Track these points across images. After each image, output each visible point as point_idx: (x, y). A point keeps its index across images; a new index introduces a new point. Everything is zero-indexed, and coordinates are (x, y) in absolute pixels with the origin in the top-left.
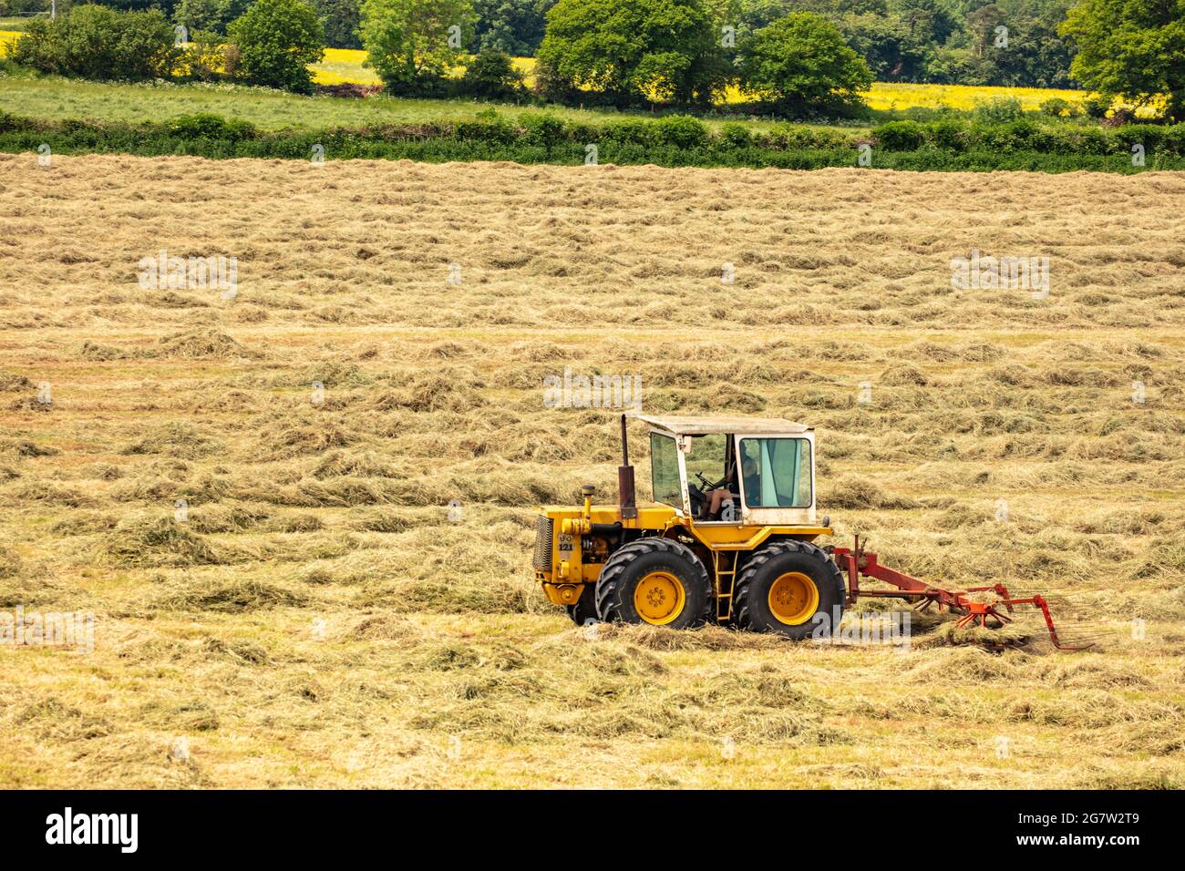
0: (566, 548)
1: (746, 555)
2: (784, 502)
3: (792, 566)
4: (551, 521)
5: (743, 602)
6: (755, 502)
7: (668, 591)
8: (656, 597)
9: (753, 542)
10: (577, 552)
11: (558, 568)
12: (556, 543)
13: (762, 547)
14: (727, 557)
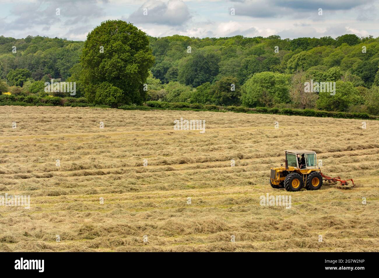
0: (277, 175)
1: (308, 175)
2: (312, 165)
3: (315, 176)
4: (275, 170)
5: (308, 183)
6: (308, 165)
7: (296, 182)
8: (295, 183)
9: (309, 172)
10: (279, 176)
11: (277, 179)
12: (276, 174)
13: (310, 173)
14: (305, 175)
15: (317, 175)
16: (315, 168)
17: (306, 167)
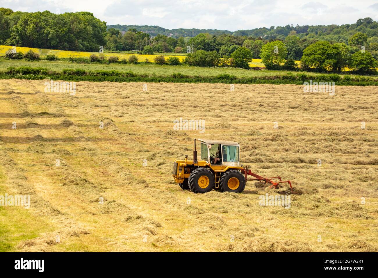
0: (180, 170)
1: (223, 173)
2: (232, 161)
3: (233, 176)
4: (177, 163)
5: (222, 186)
6: (225, 160)
7: (204, 179)
8: (202, 182)
9: (224, 170)
10: (183, 171)
11: (178, 175)
12: (178, 169)
13: (226, 171)
14: (218, 173)
15: (238, 175)
16: (237, 164)
17: (223, 162)
